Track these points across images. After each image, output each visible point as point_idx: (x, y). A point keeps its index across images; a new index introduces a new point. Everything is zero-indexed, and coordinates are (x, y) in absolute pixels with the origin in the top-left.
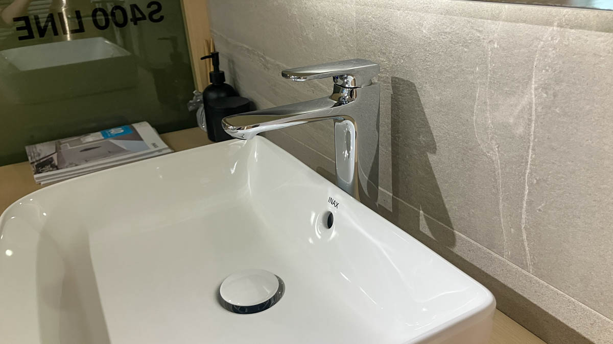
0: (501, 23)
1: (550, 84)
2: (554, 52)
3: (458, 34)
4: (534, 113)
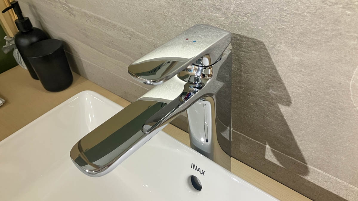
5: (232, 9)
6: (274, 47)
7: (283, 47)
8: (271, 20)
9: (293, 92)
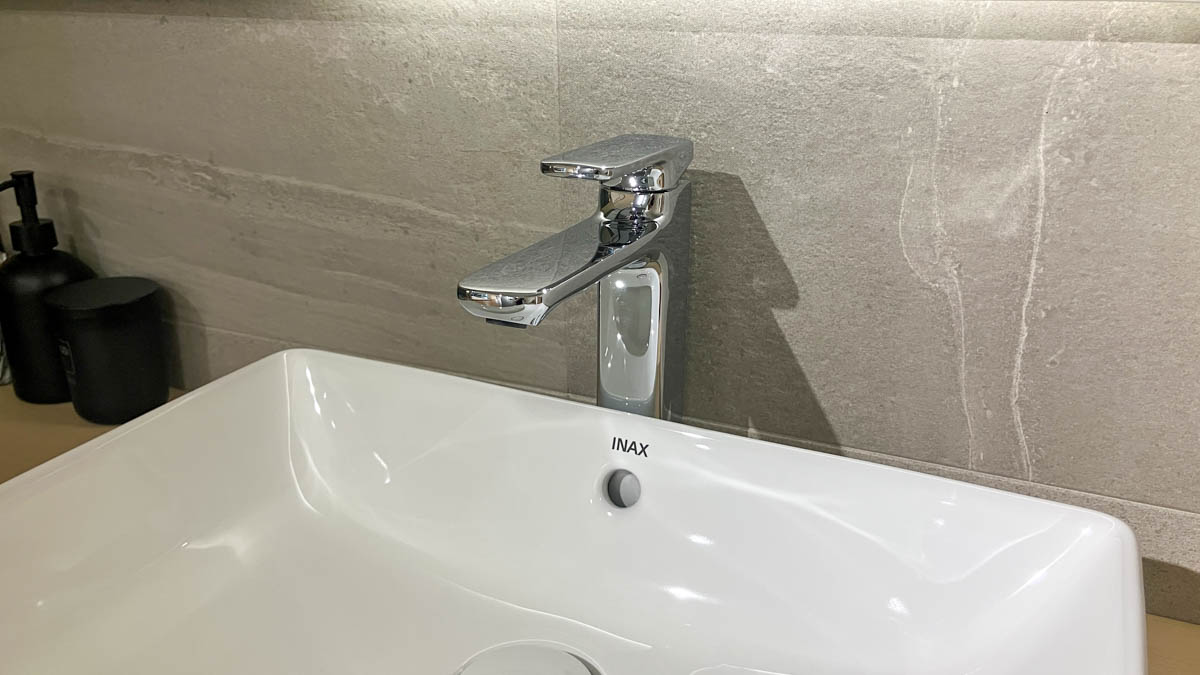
0: (968, 41)
1: (1078, 140)
2: (1087, 83)
3: (862, 68)
4: (1042, 194)
5: (677, 119)
6: (759, 184)
7: (777, 179)
8: (755, 129)
9: (800, 272)
